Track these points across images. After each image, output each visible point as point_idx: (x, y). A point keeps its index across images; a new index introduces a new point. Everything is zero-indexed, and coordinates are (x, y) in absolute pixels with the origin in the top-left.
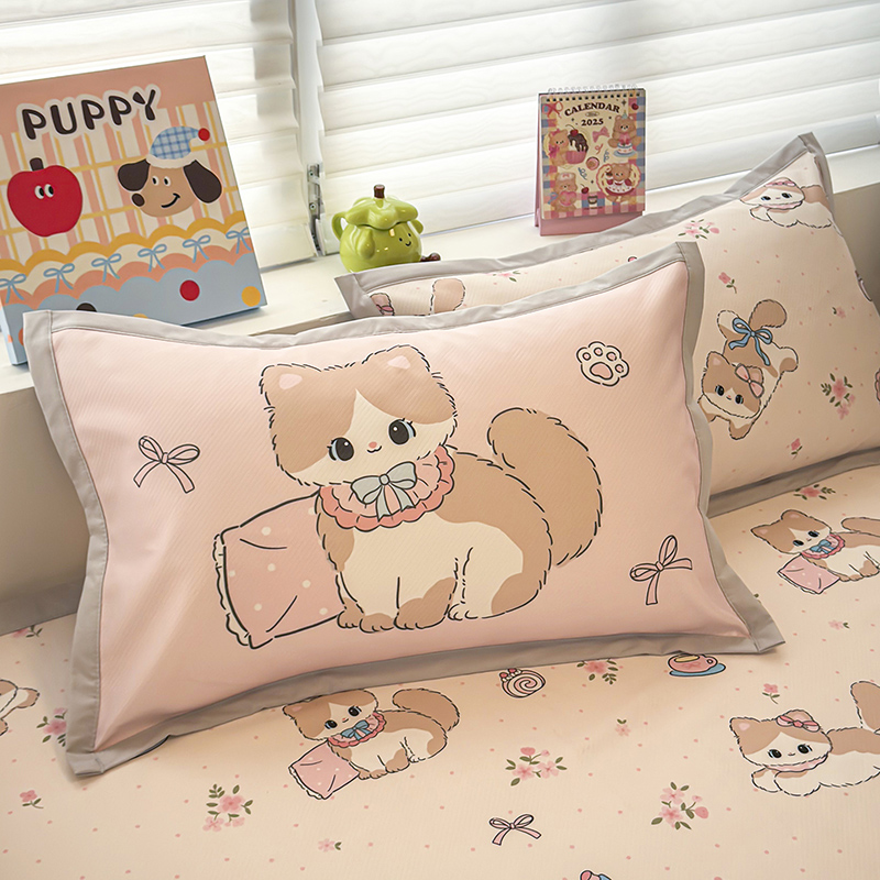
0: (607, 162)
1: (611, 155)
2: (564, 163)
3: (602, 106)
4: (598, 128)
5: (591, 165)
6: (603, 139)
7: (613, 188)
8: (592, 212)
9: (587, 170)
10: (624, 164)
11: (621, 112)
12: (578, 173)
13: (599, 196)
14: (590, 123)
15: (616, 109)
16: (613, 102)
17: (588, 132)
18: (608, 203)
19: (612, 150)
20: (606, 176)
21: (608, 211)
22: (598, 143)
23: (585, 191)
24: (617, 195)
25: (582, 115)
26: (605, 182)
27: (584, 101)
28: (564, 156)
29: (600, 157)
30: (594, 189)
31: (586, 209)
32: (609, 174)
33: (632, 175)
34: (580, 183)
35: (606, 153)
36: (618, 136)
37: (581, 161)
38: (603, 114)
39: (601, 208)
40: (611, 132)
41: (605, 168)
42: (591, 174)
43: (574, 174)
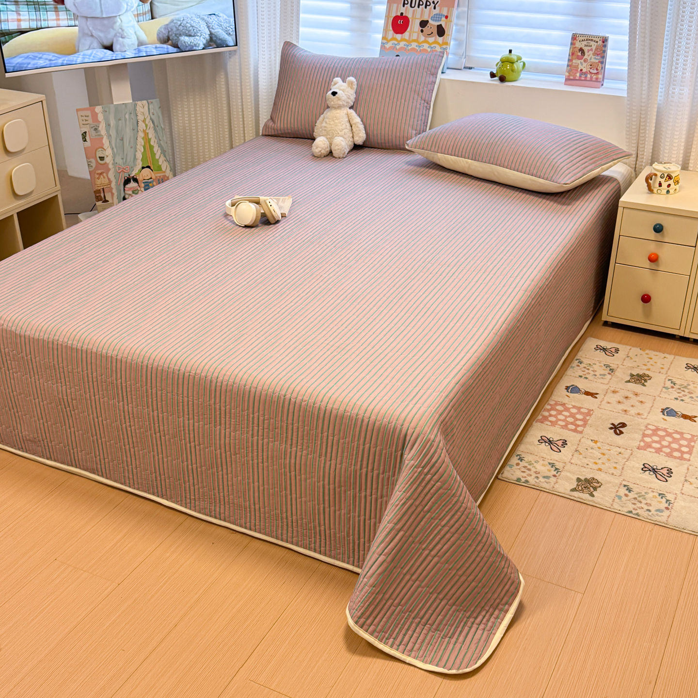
1: (593, 59)
3: (592, 40)
4: (590, 48)
5: (585, 61)
6: (591, 52)
7: (591, 71)
8: (583, 78)
11: (598, 43)
13: (586, 73)
14: (587, 46)
15: (597, 42)
16: (597, 40)
17: (586, 49)
18: (589, 76)
21: (588, 79)
22: (589, 54)
23: (581, 70)
24: (592, 73)
25: (585, 43)
27: (586, 38)
29: (589, 59)
30: (584, 70)
31: (580, 77)
32: (591, 65)
34: (580, 67)
36: (596, 52)
38: (592, 43)
39: (586, 77)
40: (594, 50)
42: (585, 65)
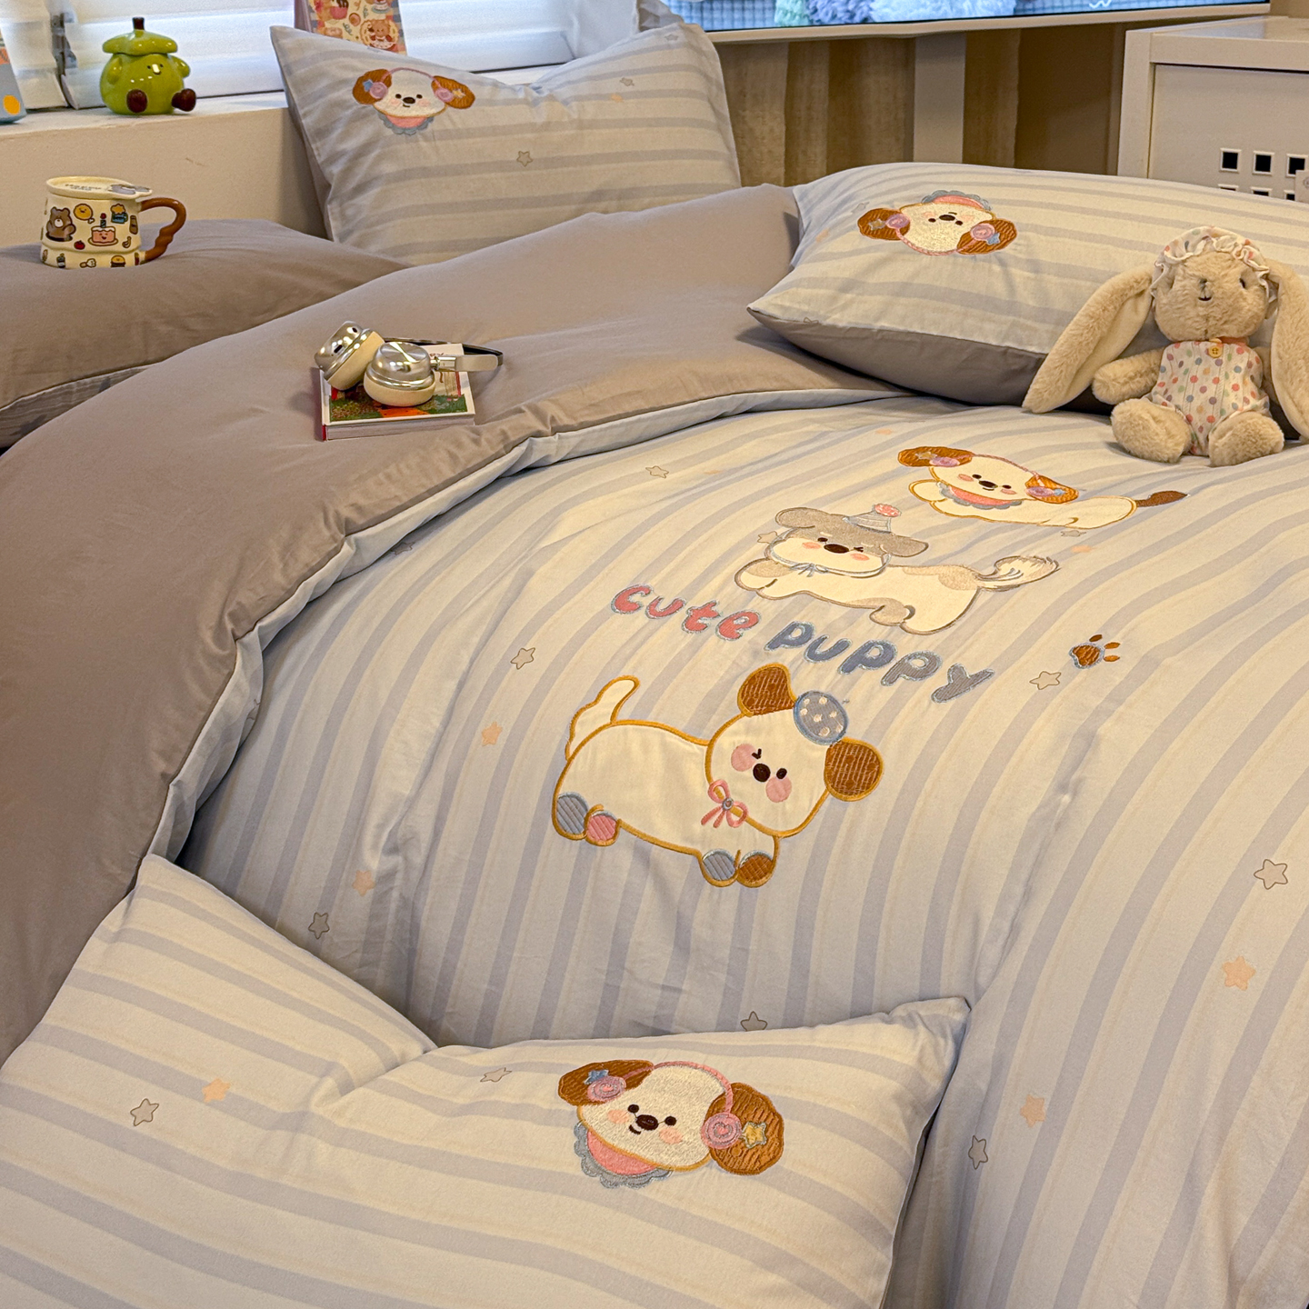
0: (367, 18)
2: (329, 18)
9: (352, 26)
10: (383, 21)
12: (343, 29)
19: (369, 7)
20: (368, 32)
26: (368, 37)
28: (328, 11)
33: (391, 30)
35: (365, 9)
37: (344, 17)
41: (366, 24)
43: (340, 30)
